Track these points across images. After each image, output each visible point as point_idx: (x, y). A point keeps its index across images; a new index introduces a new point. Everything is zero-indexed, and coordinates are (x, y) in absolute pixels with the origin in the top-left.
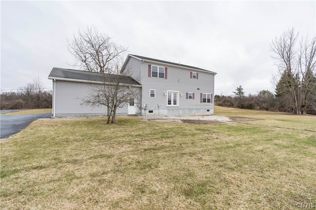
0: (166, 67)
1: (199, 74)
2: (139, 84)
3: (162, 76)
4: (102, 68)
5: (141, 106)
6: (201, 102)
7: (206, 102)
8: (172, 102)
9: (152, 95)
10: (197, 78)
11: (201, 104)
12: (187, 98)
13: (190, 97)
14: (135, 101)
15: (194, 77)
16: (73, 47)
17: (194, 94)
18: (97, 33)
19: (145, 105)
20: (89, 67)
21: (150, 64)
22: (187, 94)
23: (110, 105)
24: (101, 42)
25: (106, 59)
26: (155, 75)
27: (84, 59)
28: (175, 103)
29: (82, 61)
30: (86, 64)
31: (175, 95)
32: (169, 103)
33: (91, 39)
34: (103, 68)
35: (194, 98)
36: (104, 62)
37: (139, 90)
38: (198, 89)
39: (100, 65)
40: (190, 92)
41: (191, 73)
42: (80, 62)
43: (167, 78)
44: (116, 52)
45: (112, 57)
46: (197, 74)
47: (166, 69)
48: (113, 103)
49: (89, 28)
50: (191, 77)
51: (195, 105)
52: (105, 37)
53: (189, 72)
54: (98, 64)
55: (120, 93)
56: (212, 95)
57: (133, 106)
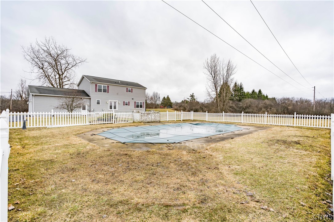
0: (108, 85)
1: (133, 89)
2: (89, 96)
3: (105, 91)
5: (90, 110)
6: (135, 107)
7: (139, 107)
8: (113, 107)
9: (98, 103)
10: (132, 92)
11: (135, 108)
12: (124, 105)
13: (127, 104)
14: (86, 107)
15: (130, 91)
16: (29, 54)
17: (129, 102)
18: (55, 44)
19: (93, 110)
21: (96, 84)
22: (124, 102)
23: (69, 109)
24: (59, 52)
25: (65, 68)
26: (100, 90)
27: (41, 66)
28: (115, 108)
29: (39, 68)
30: (44, 71)
31: (115, 103)
32: (111, 107)
33: (49, 49)
34: (61, 76)
35: (129, 105)
36: (62, 71)
37: (88, 100)
38: (133, 99)
39: (58, 72)
40: (126, 101)
41: (127, 89)
42: (36, 69)
43: (108, 92)
44: (74, 62)
45: (70, 66)
46: (132, 89)
47: (108, 87)
48: (71, 108)
49: (48, 39)
50: (127, 91)
51: (131, 110)
52: (63, 48)
53: (126, 88)
54: (56, 71)
55: (75, 103)
56: (143, 103)
57: (84, 110)
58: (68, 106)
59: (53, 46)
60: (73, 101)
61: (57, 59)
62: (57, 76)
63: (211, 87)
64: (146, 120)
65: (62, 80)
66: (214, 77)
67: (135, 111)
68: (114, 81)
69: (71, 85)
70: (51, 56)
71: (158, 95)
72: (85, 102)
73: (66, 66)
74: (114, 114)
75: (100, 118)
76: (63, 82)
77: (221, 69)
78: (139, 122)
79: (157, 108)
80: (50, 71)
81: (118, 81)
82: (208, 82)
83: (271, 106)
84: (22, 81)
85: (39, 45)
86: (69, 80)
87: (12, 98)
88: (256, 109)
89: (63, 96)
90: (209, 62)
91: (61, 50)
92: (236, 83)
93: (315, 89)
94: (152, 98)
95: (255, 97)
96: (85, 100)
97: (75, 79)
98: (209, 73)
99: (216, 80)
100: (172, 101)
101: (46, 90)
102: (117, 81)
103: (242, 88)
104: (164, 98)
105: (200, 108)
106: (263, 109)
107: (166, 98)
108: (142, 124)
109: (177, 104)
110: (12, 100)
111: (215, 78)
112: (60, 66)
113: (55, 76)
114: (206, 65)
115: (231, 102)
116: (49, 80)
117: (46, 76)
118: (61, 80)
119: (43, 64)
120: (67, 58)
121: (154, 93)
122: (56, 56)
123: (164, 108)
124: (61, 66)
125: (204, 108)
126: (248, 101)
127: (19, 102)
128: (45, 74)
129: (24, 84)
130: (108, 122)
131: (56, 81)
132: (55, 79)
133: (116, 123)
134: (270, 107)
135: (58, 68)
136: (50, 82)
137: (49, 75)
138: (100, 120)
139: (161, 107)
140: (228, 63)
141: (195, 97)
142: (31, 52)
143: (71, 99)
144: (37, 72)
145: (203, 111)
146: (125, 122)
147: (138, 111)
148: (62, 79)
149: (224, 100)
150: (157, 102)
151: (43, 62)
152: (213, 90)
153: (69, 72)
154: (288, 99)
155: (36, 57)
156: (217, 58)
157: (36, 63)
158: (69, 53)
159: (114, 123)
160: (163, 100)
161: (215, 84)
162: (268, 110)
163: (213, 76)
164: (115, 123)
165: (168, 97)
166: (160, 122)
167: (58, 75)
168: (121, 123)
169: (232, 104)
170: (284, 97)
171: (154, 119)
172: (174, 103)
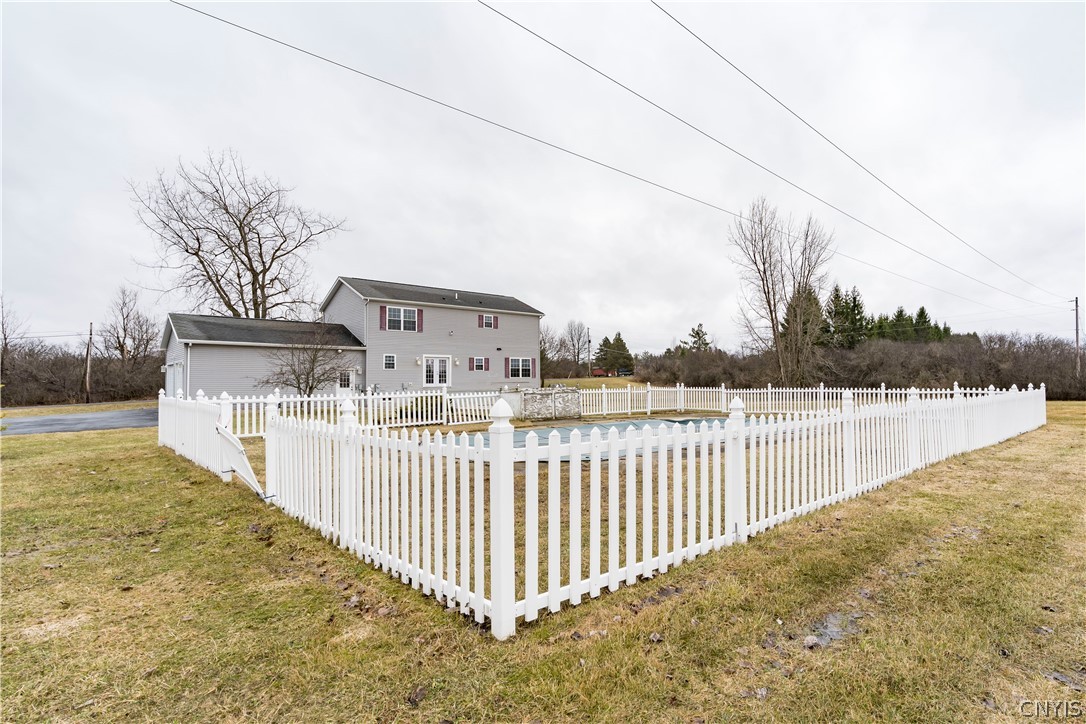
0: (420, 308)
1: (500, 317)
2: (360, 344)
3: (410, 326)
4: (259, 274)
5: (365, 387)
6: (507, 376)
7: (518, 376)
8: (436, 378)
9: (390, 365)
10: (496, 327)
11: (507, 380)
12: (471, 369)
13: (480, 367)
14: (353, 378)
15: (489, 325)
16: (153, 206)
17: (487, 360)
18: (240, 173)
19: (373, 386)
20: (209, 270)
21: (383, 305)
22: (471, 360)
23: (302, 386)
24: (254, 199)
25: (272, 252)
26: (395, 325)
27: (193, 244)
28: (443, 378)
29: (187, 251)
30: (202, 262)
31: (443, 362)
32: (430, 379)
33: (220, 188)
34: (261, 276)
35: (487, 369)
36: (265, 260)
37: (359, 356)
38: (499, 349)
39: (251, 266)
40: (479, 357)
41: (481, 318)
42: (176, 256)
43: (421, 330)
44: (305, 232)
45: (291, 244)
46: (496, 319)
47: (420, 312)
48: (307, 383)
49: (216, 158)
50: (481, 326)
51: (492, 383)
52: (269, 186)
53: (476, 316)
54: (242, 262)
55: (318, 368)
56: (534, 360)
57: (346, 388)
58: (298, 378)
59: (233, 179)
60: (314, 361)
61: (245, 222)
62: (247, 277)
63: (757, 304)
64: (538, 414)
65: (263, 291)
66: (765, 272)
67: (506, 387)
68: (438, 292)
69: (294, 306)
70: (228, 212)
71: (586, 330)
72: (349, 361)
73: (278, 245)
74: (446, 397)
75: (406, 409)
76: (265, 298)
77: (785, 246)
78: (518, 419)
79: (582, 377)
80: (222, 262)
81: (451, 294)
82: (744, 289)
83: (950, 361)
84: (124, 293)
85: (187, 178)
86: (287, 290)
87: (93, 351)
88: (899, 371)
89: (282, 345)
90: (746, 224)
91: (261, 193)
92: (837, 290)
93: (1077, 306)
94: (563, 343)
95: (904, 333)
96: (350, 356)
97: (307, 287)
98: (746, 261)
99: (770, 281)
100: (632, 352)
101: (226, 326)
102: (447, 293)
103: (856, 306)
104: (606, 340)
105: (725, 373)
106: (924, 373)
107: (612, 342)
108: (529, 423)
109: (650, 360)
110: (93, 360)
111: (768, 273)
112: (257, 244)
113: (239, 277)
114: (735, 231)
115: (819, 351)
116: (219, 290)
117: (210, 279)
118: (259, 291)
119: (198, 240)
120: (281, 218)
121: (571, 326)
122: (244, 211)
123: (607, 376)
124: (261, 246)
125: (736, 372)
126: (876, 347)
127: (112, 365)
128: (207, 273)
129: (132, 304)
130: (430, 422)
131: (241, 293)
132: (238, 287)
133: (451, 423)
134: (944, 366)
135: (250, 250)
136: (222, 297)
137: (219, 273)
138: (407, 417)
139: (596, 373)
140: (805, 226)
141: (706, 337)
142: (160, 201)
143: (305, 356)
144: (180, 263)
145: (733, 382)
146: (479, 421)
147: (514, 386)
148: (263, 287)
149: (799, 345)
150: (581, 356)
151: (201, 233)
152: (763, 312)
153: (288, 264)
154: (1002, 339)
155: (175, 215)
156: (771, 209)
157: (176, 236)
158: (289, 201)
159: (445, 423)
160: (601, 350)
161: (767, 294)
162: (941, 374)
163: (762, 269)
164: (448, 422)
165: (618, 339)
166: (580, 418)
167: (249, 273)
168: (465, 422)
169: (823, 357)
170: (990, 332)
171: (564, 409)
172: (640, 357)
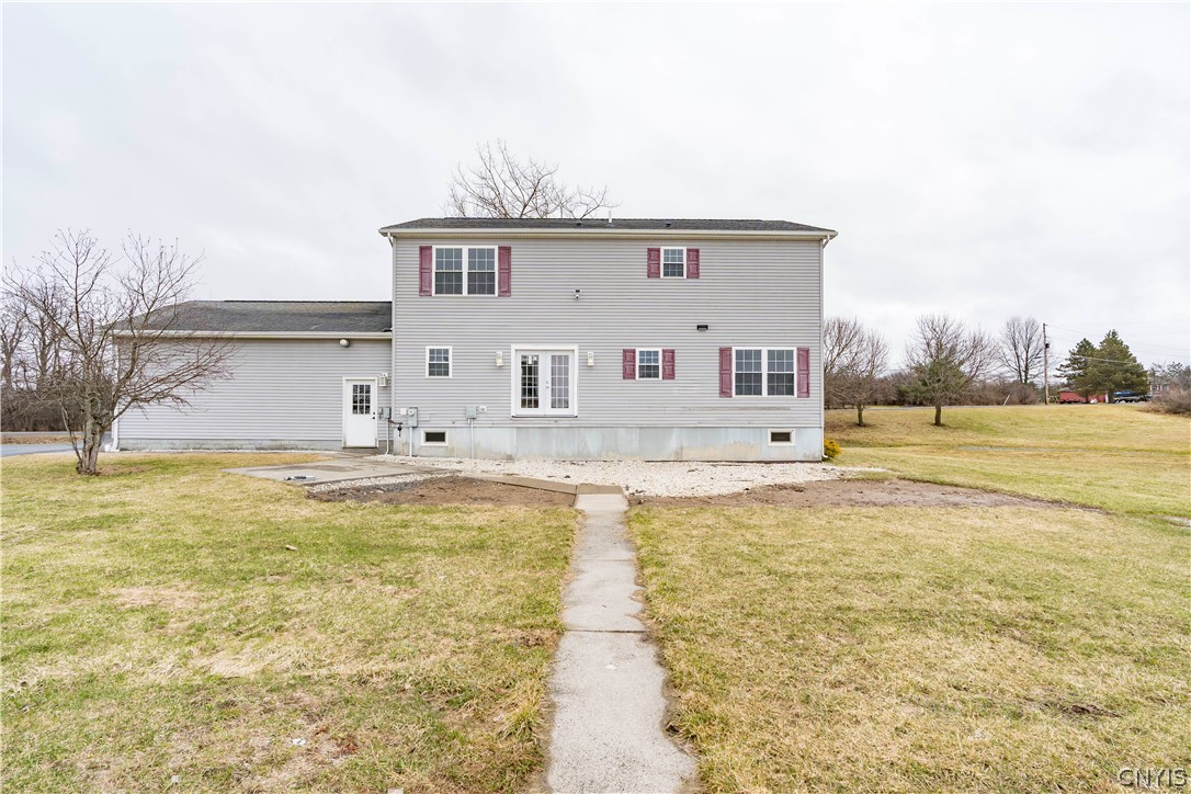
0: (505, 244)
1: (710, 250)
3: (482, 284)
5: (390, 413)
6: (724, 393)
7: (758, 392)
8: (545, 397)
9: (439, 369)
10: (694, 275)
12: (628, 374)
13: (649, 372)
14: (372, 396)
15: (674, 270)
17: (670, 356)
19: (405, 412)
21: (425, 243)
22: (629, 355)
26: (448, 283)
28: (562, 398)
31: (560, 361)
32: (530, 398)
35: (670, 375)
37: (384, 351)
38: (702, 327)
40: (649, 344)
41: (653, 253)
43: (506, 292)
46: (694, 255)
47: (505, 252)
50: (653, 273)
53: (640, 252)
56: (804, 352)
57: (365, 416)
71: (1040, 329)
79: (1032, 403)
96: (360, 351)
104: (1085, 347)
107: (1098, 346)
121: (1012, 325)
123: (1088, 402)
139: (1064, 398)
150: (1033, 372)
160: (1074, 361)
165: (1112, 340)
